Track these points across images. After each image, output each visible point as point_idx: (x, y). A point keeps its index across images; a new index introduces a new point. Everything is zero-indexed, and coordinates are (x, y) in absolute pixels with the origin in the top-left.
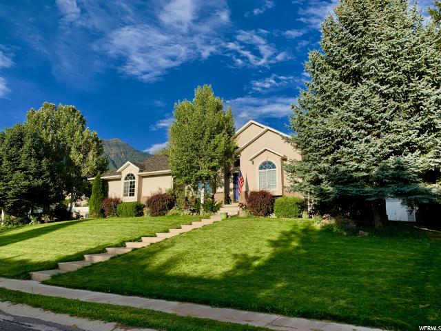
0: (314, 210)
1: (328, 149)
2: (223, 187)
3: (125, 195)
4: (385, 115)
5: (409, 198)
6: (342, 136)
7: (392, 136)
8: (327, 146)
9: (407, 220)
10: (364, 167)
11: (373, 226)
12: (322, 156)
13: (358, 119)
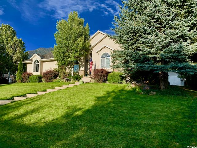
0: (129, 79)
1: (133, 41)
2: (84, 67)
3: (34, 71)
4: (169, 18)
5: (181, 71)
6: (141, 32)
7: (172, 31)
8: (132, 39)
9: (180, 85)
10: (154, 51)
11: (159, 89)
12: (130, 46)
13: (152, 21)
